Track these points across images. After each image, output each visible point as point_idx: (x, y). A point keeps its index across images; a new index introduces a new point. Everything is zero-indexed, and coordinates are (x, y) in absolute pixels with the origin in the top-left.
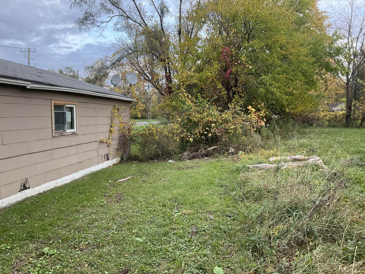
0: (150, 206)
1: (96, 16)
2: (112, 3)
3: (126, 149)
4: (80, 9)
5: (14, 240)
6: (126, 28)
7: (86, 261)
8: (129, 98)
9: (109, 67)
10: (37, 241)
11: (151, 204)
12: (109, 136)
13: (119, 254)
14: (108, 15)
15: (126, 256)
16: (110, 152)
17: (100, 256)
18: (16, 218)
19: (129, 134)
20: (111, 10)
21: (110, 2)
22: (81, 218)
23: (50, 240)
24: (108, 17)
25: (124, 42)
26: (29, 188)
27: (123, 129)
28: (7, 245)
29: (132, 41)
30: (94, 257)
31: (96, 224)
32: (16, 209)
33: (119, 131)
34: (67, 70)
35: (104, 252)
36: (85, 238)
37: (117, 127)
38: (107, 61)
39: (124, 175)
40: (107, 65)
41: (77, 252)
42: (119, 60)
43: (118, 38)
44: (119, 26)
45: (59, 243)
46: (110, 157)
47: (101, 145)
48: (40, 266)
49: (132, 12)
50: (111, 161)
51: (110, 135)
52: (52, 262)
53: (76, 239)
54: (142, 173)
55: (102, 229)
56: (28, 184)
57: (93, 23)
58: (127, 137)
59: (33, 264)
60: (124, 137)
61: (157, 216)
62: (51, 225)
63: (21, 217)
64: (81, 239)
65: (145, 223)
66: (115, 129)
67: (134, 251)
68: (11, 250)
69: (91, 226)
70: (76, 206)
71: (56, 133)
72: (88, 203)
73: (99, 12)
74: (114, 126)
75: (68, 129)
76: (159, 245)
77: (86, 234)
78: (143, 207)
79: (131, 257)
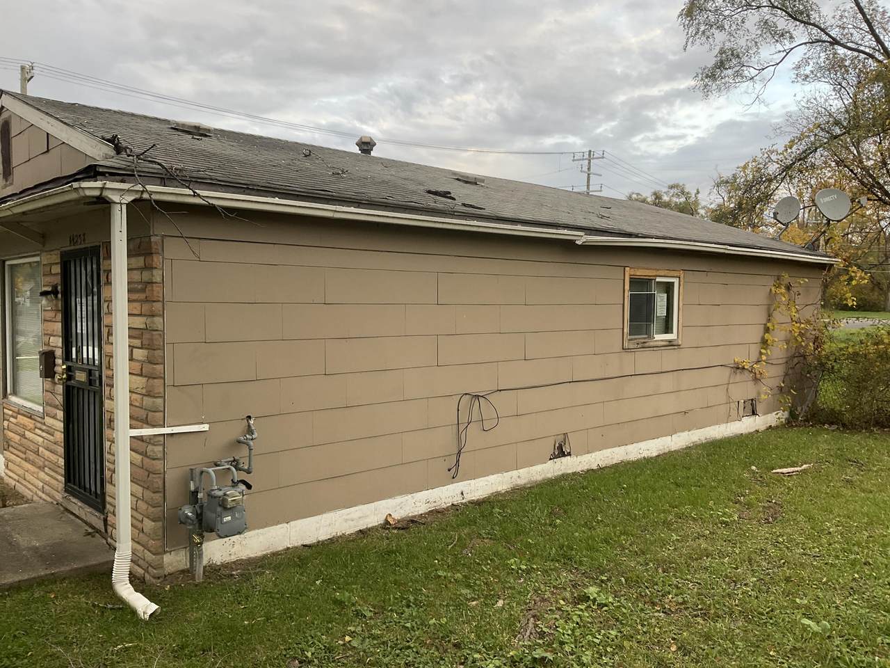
0: (856, 548)
1: (747, 55)
2: (791, 16)
3: (806, 391)
4: (707, 46)
5: (534, 556)
6: (828, 70)
7: (674, 639)
8: (821, 256)
9: (776, 177)
10: (576, 568)
11: (858, 544)
12: (761, 354)
13: (753, 645)
14: (779, 47)
15: (771, 653)
16: (759, 394)
17: (707, 637)
18: (539, 512)
19: (817, 352)
20: (786, 32)
21: (784, 13)
22: (673, 542)
23: (602, 573)
24: (780, 52)
25: (819, 109)
26: (569, 454)
27: (799, 339)
28: (521, 562)
29: (846, 102)
30: (693, 634)
31: (707, 562)
32: (541, 494)
33: (787, 342)
34: (672, 191)
35: (718, 630)
36: (678, 588)
37: (782, 332)
38: (771, 160)
39: (794, 459)
40: (771, 173)
41: (656, 614)
42: (802, 158)
43: (805, 100)
44: (808, 70)
45: (620, 582)
46: (759, 408)
47: (738, 374)
48: (578, 620)
49: (850, 26)
50: (762, 417)
51: (763, 351)
52: (602, 620)
53: (657, 584)
54: (846, 460)
55: (719, 578)
56: (567, 445)
57: (738, 74)
58: (810, 359)
59: (565, 613)
60: (802, 358)
61: (873, 579)
62: (606, 541)
63: (550, 513)
64: (667, 588)
65: (835, 588)
66: (778, 337)
67: (795, 649)
68: (527, 573)
69: (694, 564)
70: (664, 512)
71: (630, 340)
72: (692, 510)
73: (756, 43)
74: (776, 330)
75: (658, 333)
76: (867, 652)
77: (682, 579)
78: (834, 549)
79: (784, 661)
